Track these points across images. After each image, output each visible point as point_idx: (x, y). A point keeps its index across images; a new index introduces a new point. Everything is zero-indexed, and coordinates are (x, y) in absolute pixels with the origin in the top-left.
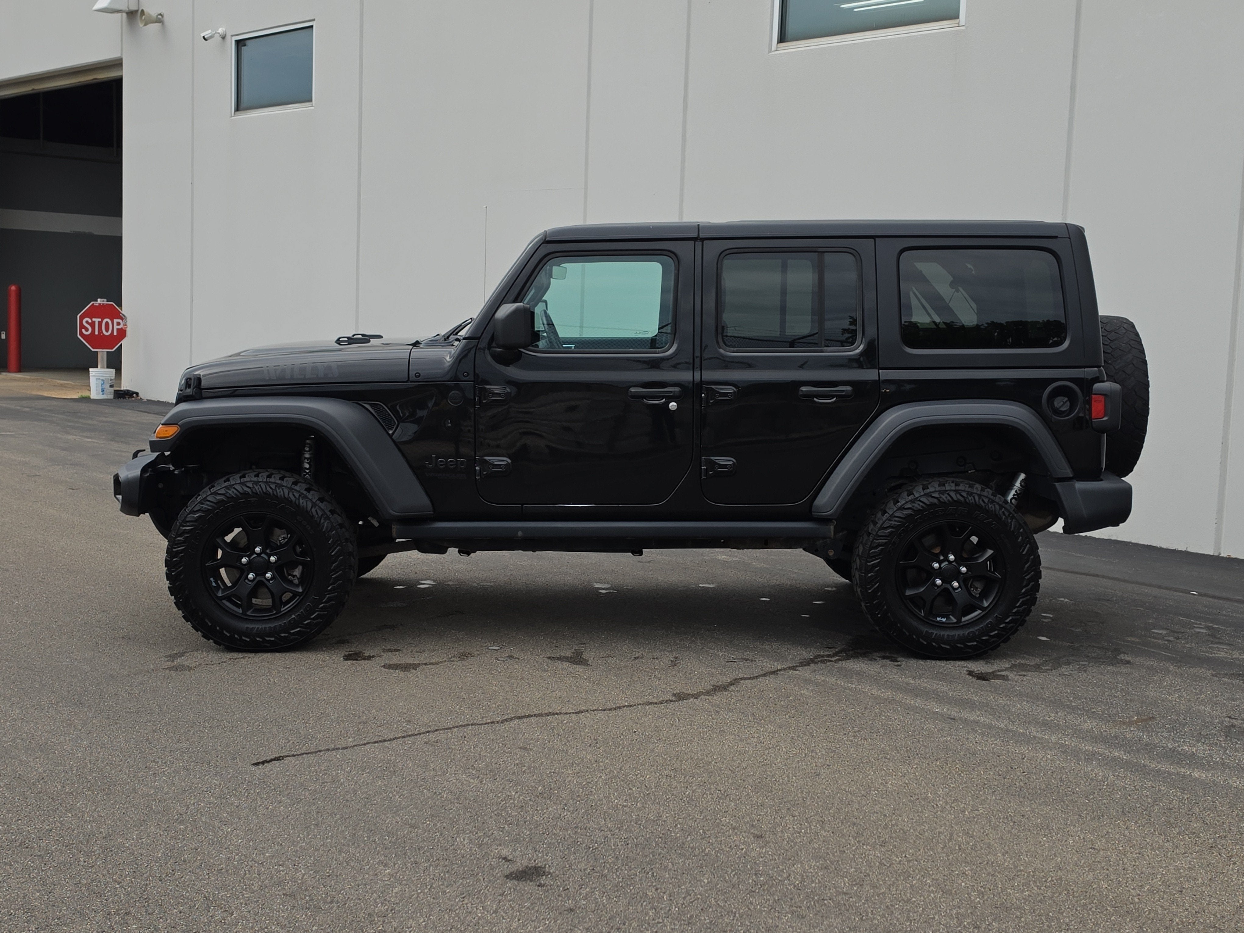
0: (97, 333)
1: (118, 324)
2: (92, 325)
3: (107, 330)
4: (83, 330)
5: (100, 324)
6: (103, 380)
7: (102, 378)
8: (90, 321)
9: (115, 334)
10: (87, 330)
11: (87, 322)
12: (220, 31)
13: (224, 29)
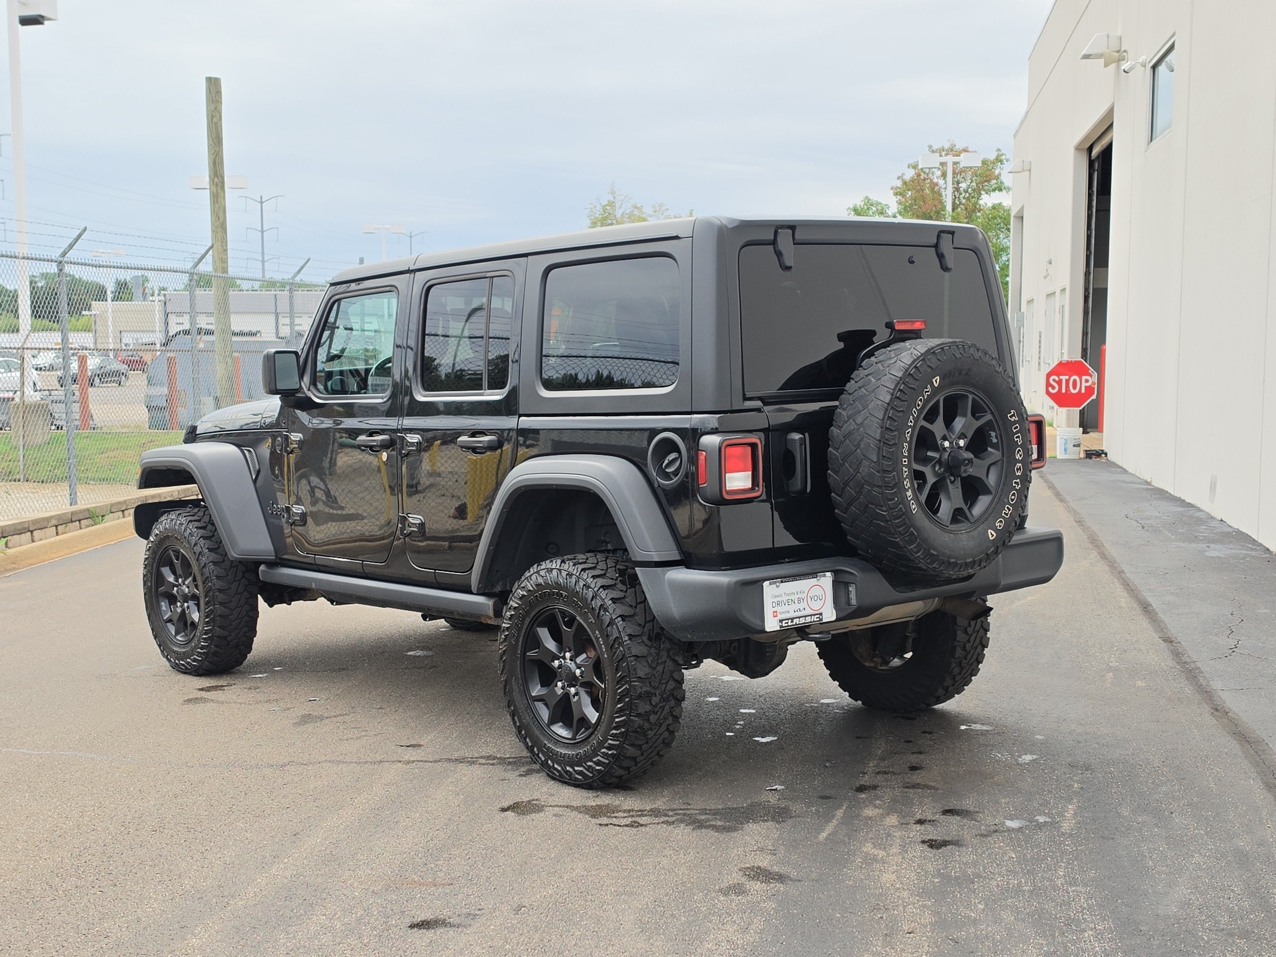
0: (1064, 391)
1: (1087, 381)
2: (1059, 383)
3: (1075, 387)
4: (1050, 389)
5: (1067, 381)
6: (1066, 440)
7: (1065, 437)
8: (1057, 379)
9: (1083, 391)
10: (1053, 388)
11: (1054, 380)
12: (1140, 60)
13: (1144, 57)
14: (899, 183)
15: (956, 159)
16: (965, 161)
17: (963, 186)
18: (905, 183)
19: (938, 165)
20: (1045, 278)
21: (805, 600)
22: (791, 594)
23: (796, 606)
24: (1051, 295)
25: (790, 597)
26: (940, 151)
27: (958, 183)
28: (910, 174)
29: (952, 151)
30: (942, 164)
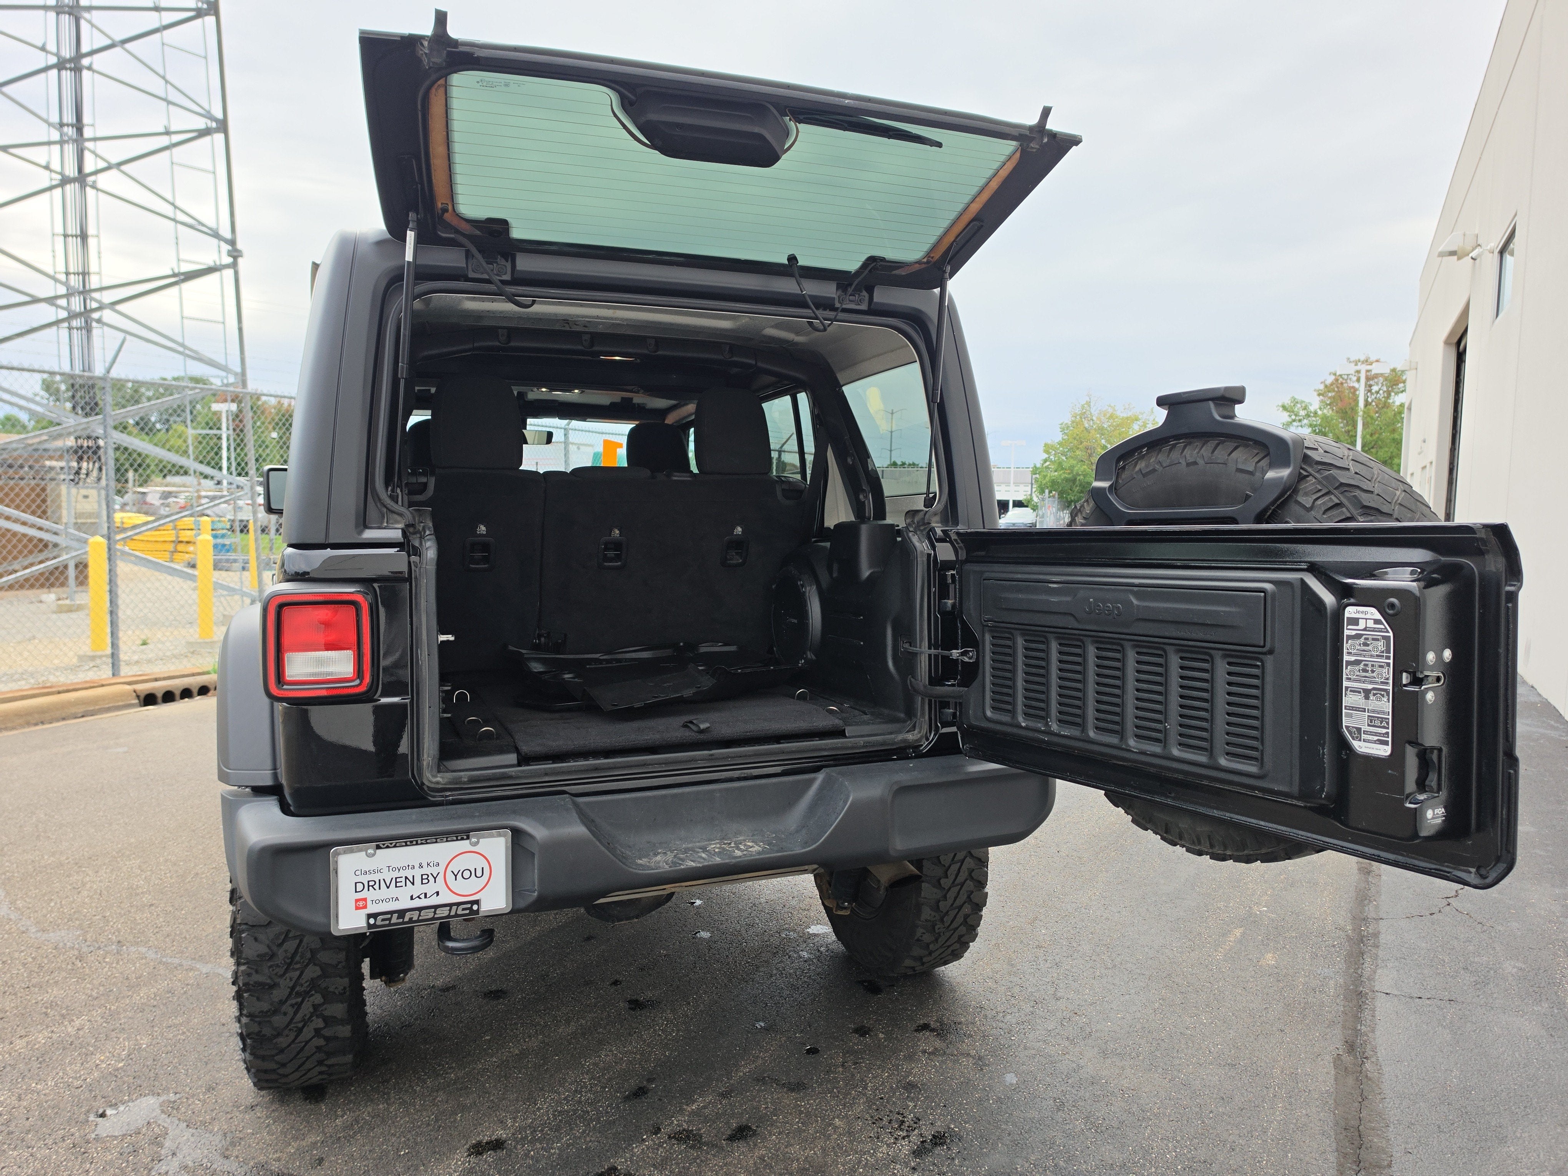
12: (1489, 248)
13: (1492, 245)
14: (1322, 387)
15: (1369, 367)
16: (1376, 369)
17: (1375, 388)
18: (1326, 386)
19: (1353, 372)
20: (1419, 454)
21: (441, 877)
22: (404, 868)
23: (410, 890)
24: (1424, 468)
25: (403, 874)
26: (1356, 363)
27: (1370, 386)
28: (1330, 379)
29: (1367, 362)
30: (1358, 372)
